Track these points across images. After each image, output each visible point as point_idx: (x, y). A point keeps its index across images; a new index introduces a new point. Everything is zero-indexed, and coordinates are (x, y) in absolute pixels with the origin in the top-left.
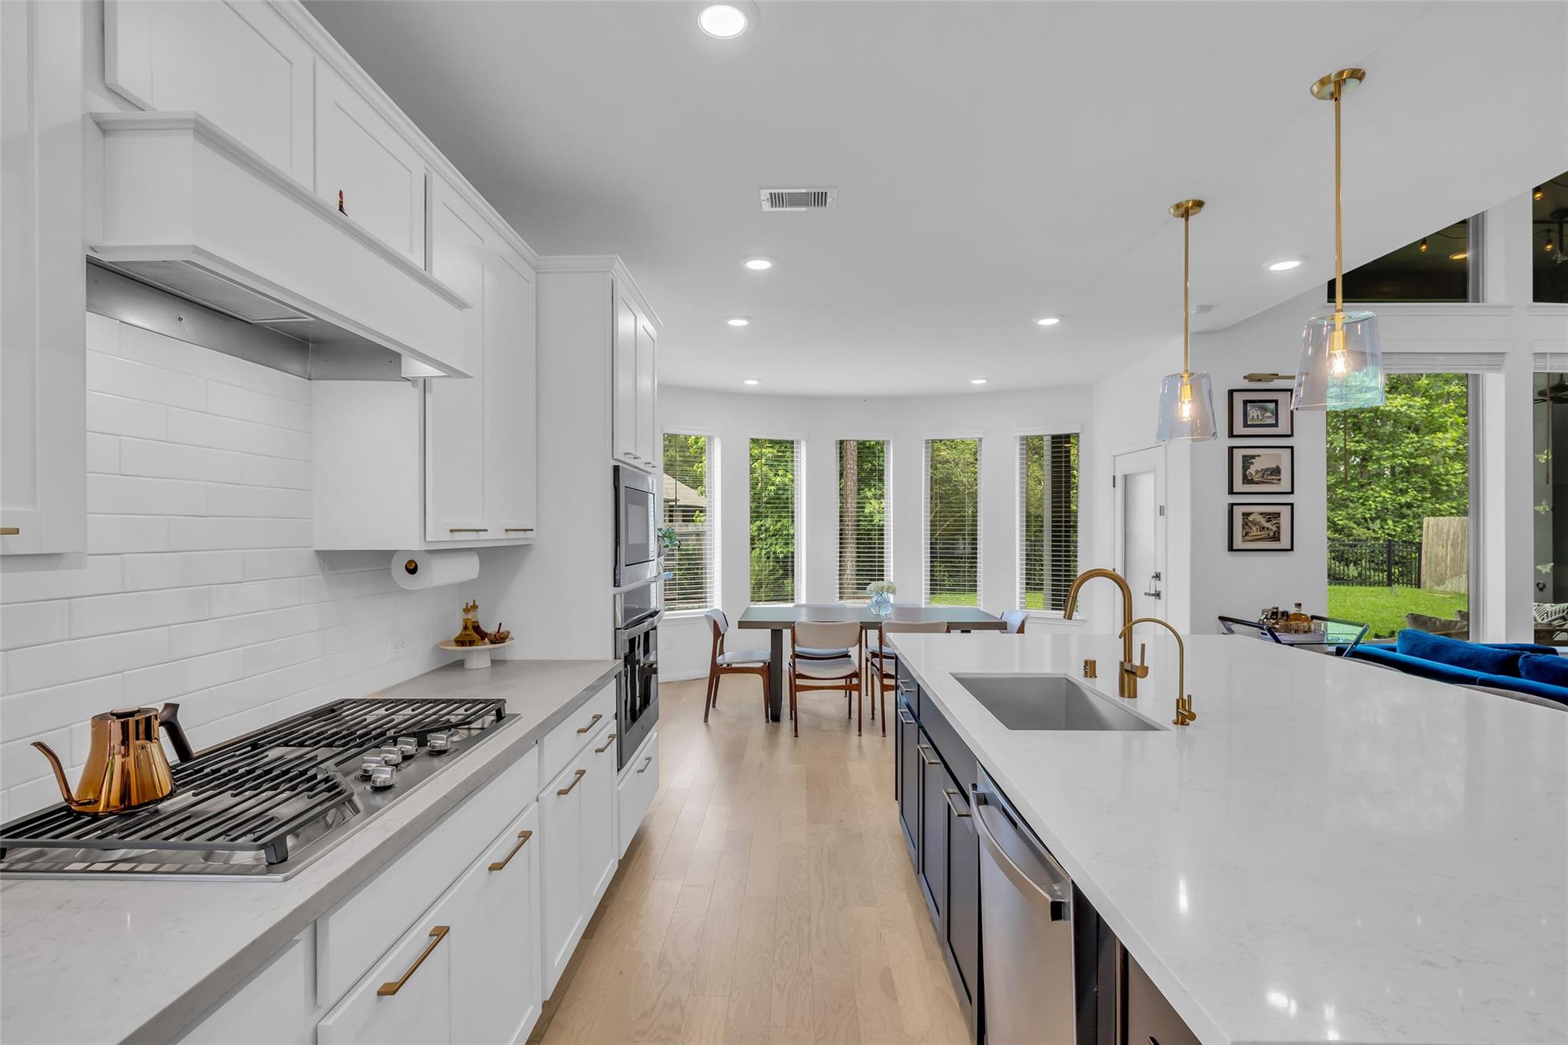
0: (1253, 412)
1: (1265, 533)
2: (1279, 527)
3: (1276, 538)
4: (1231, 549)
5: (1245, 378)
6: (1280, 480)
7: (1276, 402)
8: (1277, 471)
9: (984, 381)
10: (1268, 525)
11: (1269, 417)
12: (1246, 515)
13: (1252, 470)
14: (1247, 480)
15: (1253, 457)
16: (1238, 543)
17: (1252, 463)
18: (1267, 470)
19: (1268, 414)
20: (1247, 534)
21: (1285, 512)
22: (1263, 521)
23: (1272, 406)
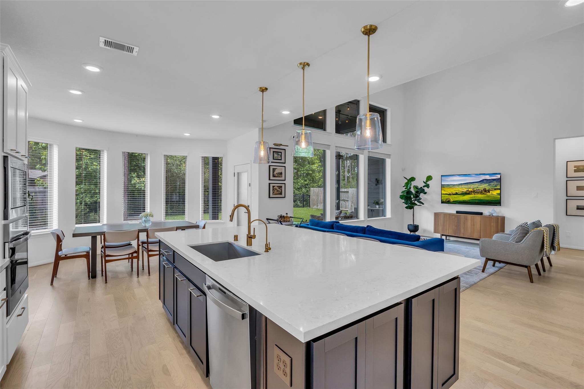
0: (276, 155)
1: (278, 192)
2: (282, 191)
3: (281, 194)
4: (269, 197)
5: (273, 144)
6: (282, 176)
7: (281, 152)
8: (281, 173)
9: (189, 135)
10: (279, 190)
11: (279, 157)
12: (273, 187)
13: (275, 173)
14: (274, 176)
15: (275, 169)
16: (271, 196)
17: (275, 171)
18: (279, 173)
19: (279, 156)
20: (274, 192)
21: (283, 185)
22: (277, 188)
23: (280, 154)
